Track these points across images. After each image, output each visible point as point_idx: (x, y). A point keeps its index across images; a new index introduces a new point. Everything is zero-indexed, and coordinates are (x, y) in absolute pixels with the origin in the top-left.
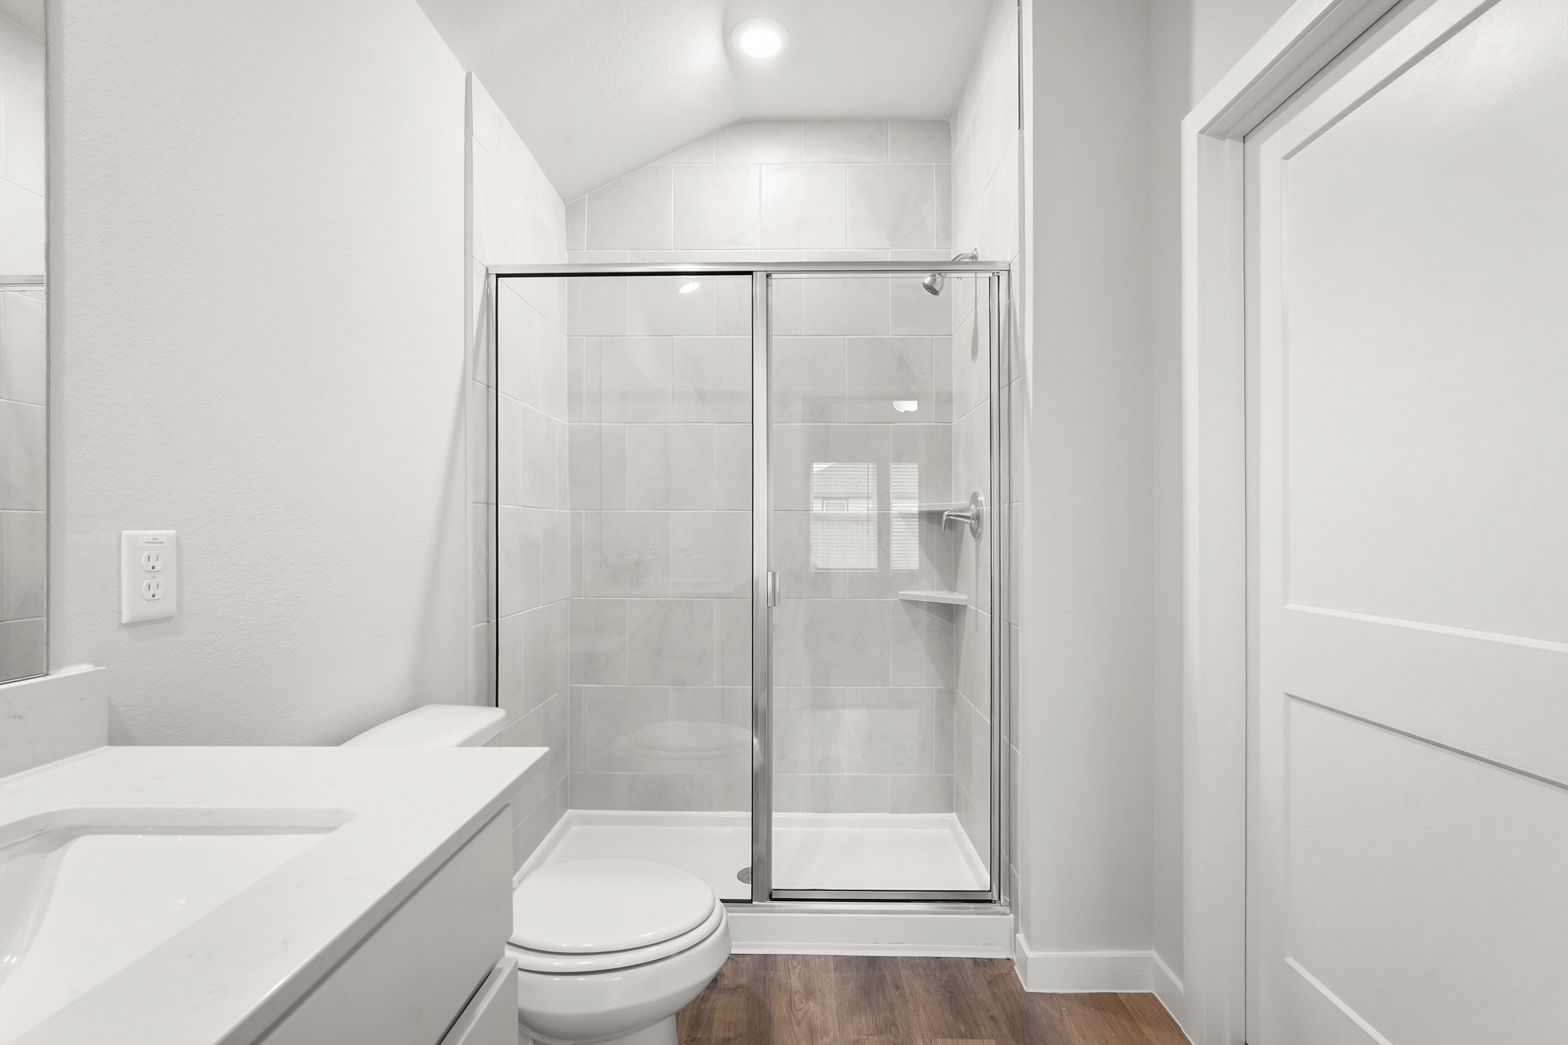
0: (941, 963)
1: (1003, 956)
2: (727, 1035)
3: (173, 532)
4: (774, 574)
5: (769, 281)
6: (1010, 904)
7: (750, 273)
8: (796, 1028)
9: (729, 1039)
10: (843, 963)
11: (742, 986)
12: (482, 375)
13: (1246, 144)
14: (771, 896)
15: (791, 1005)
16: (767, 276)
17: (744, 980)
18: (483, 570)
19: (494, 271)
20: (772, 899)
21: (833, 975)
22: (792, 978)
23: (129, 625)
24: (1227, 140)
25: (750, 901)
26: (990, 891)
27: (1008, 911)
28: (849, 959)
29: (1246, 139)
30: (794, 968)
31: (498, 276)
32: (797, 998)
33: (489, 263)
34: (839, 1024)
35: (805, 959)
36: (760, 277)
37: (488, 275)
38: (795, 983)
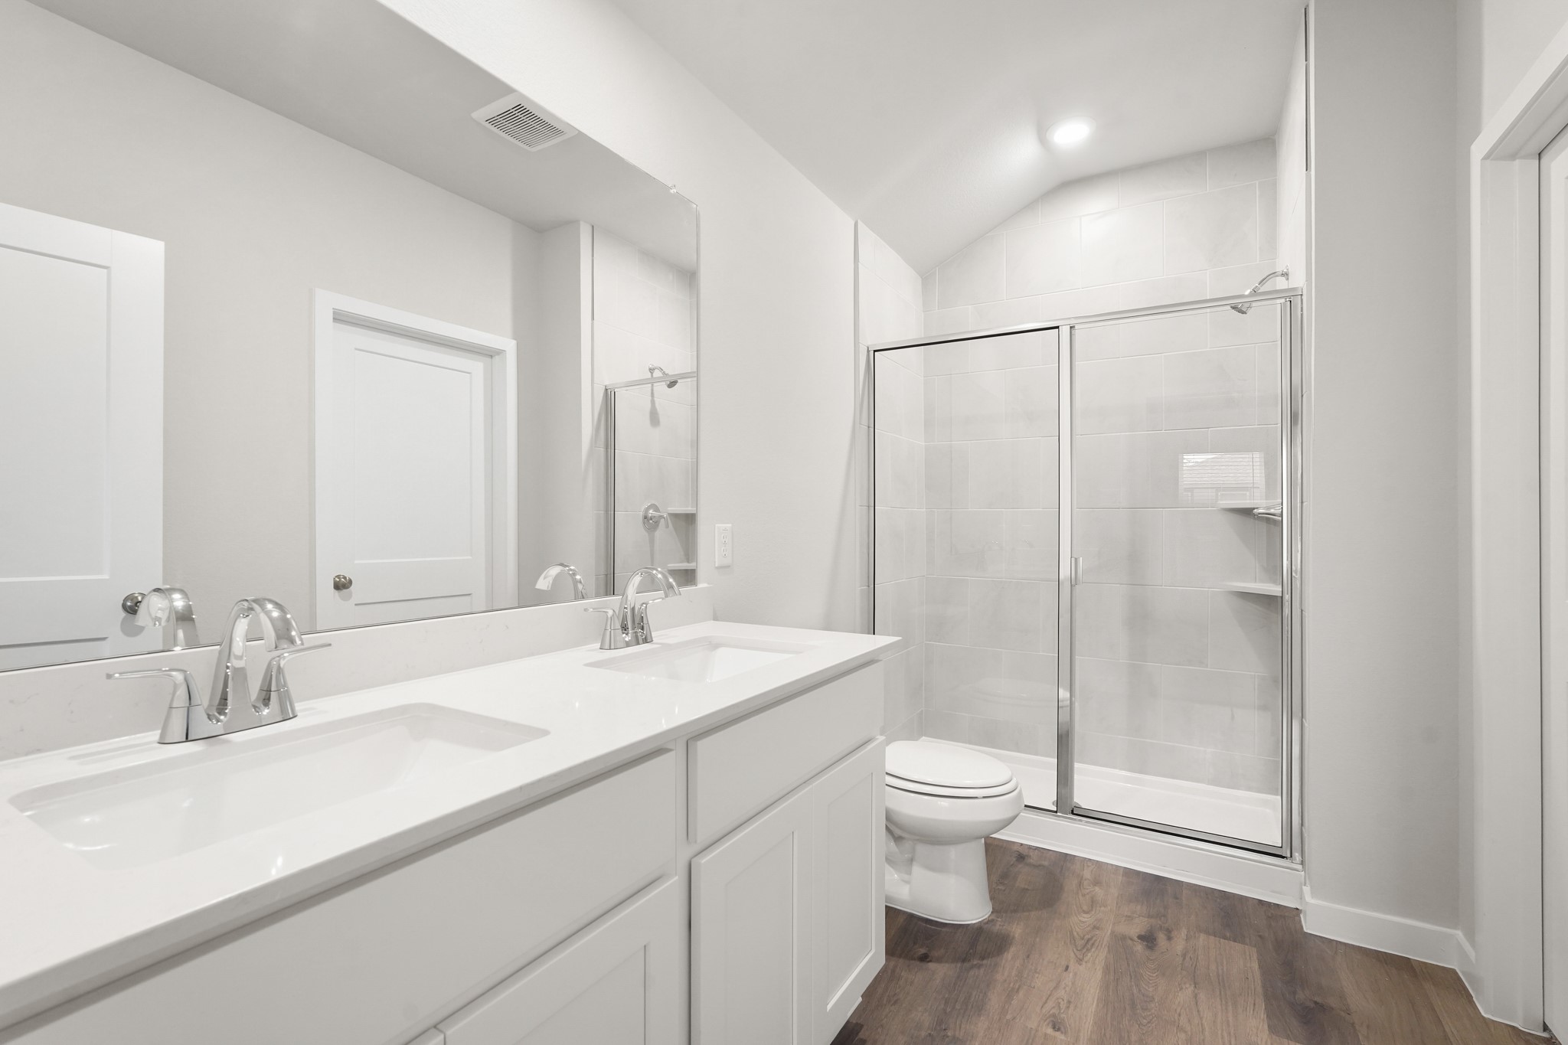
0: (1224, 895)
1: (1293, 905)
2: (1026, 887)
3: (730, 525)
4: (1076, 559)
5: (1073, 331)
6: (1302, 863)
7: (1058, 327)
8: (1080, 897)
9: (1027, 889)
10: (1128, 872)
11: (1044, 866)
12: (865, 421)
13: (1542, 161)
14: (1072, 811)
15: (1080, 884)
16: (1071, 327)
17: (1046, 863)
18: (865, 551)
19: (872, 349)
20: (1073, 813)
21: (1120, 878)
22: (1085, 871)
23: (717, 568)
24: (1517, 161)
25: (1056, 812)
26: (1281, 847)
27: (1300, 867)
28: (1138, 873)
29: (1542, 155)
30: (1088, 866)
31: (875, 351)
32: (1086, 883)
33: (869, 343)
34: (1117, 904)
35: (1099, 864)
36: (1065, 331)
37: (868, 351)
38: (1087, 874)
